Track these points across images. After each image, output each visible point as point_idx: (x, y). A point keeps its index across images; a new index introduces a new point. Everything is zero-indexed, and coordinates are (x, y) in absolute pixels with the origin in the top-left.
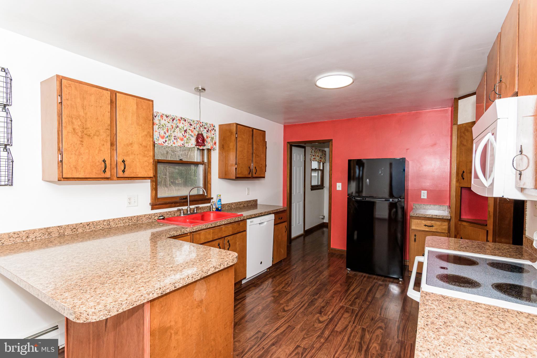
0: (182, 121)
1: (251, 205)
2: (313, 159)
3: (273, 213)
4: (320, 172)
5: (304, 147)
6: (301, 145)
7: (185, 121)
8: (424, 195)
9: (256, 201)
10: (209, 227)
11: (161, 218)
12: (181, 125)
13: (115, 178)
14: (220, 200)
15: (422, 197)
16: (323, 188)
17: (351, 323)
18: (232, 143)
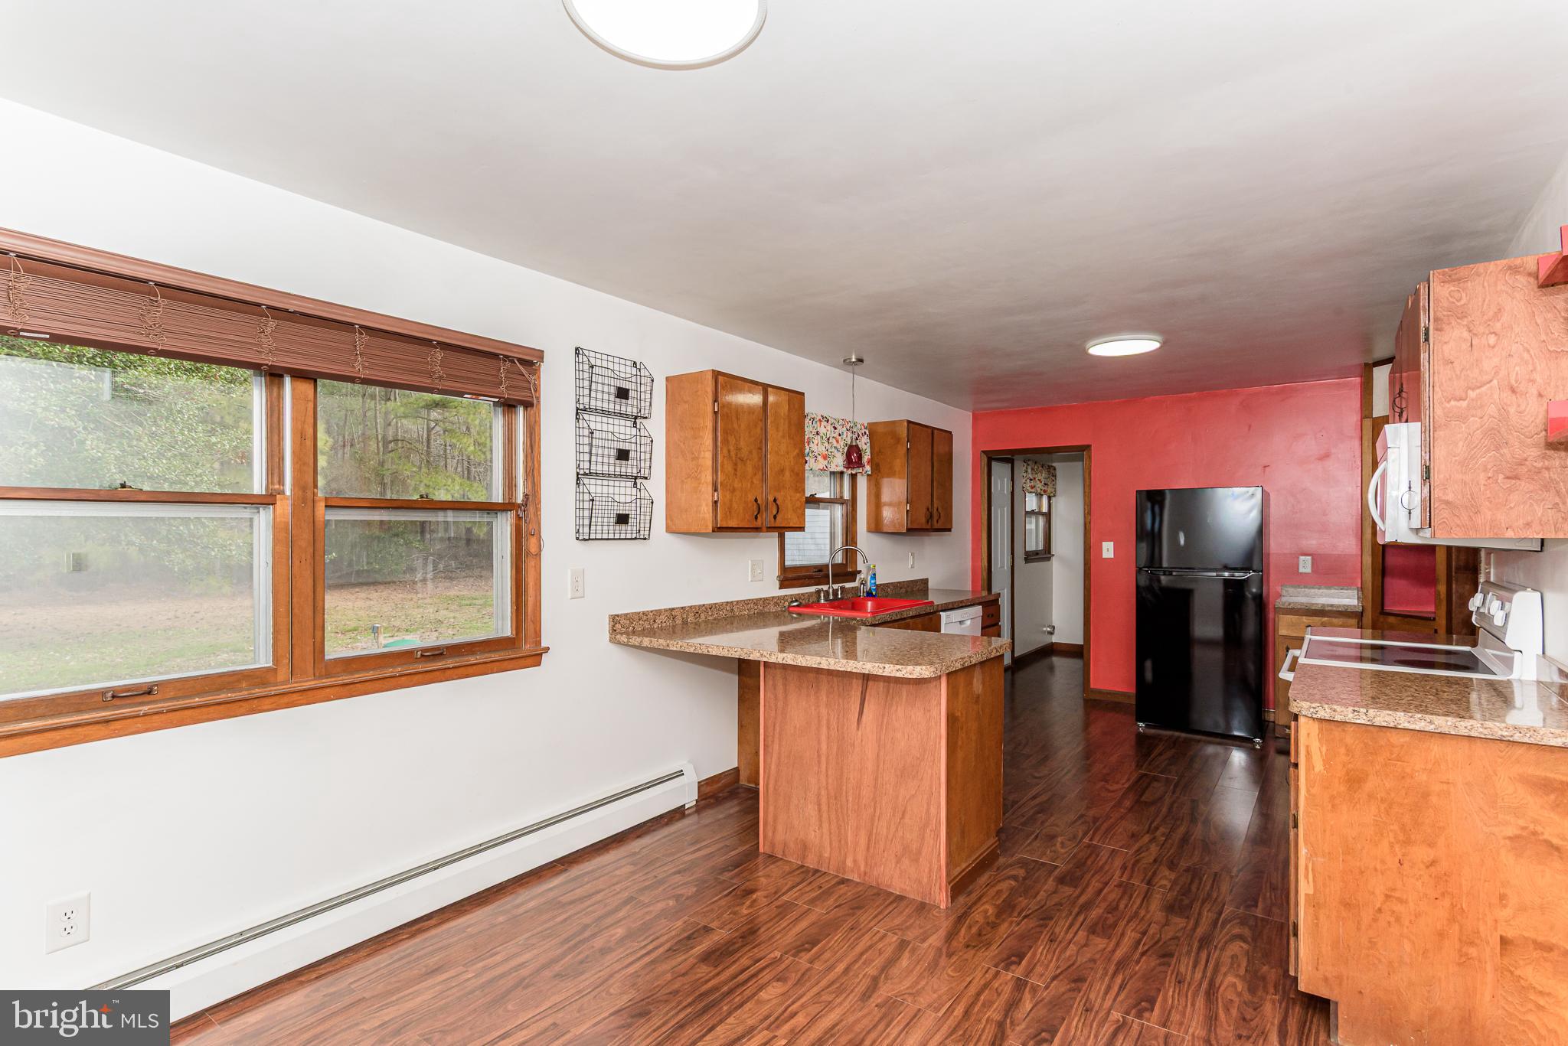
0: (824, 423)
1: (918, 590)
2: (1029, 488)
3: (979, 604)
4: (1041, 521)
5: (1011, 462)
6: (1007, 457)
7: (828, 421)
8: (1305, 565)
9: (925, 581)
11: (795, 604)
12: (822, 430)
13: (764, 529)
14: (875, 574)
15: (1301, 570)
16: (1049, 559)
17: (1169, 793)
18: (898, 460)
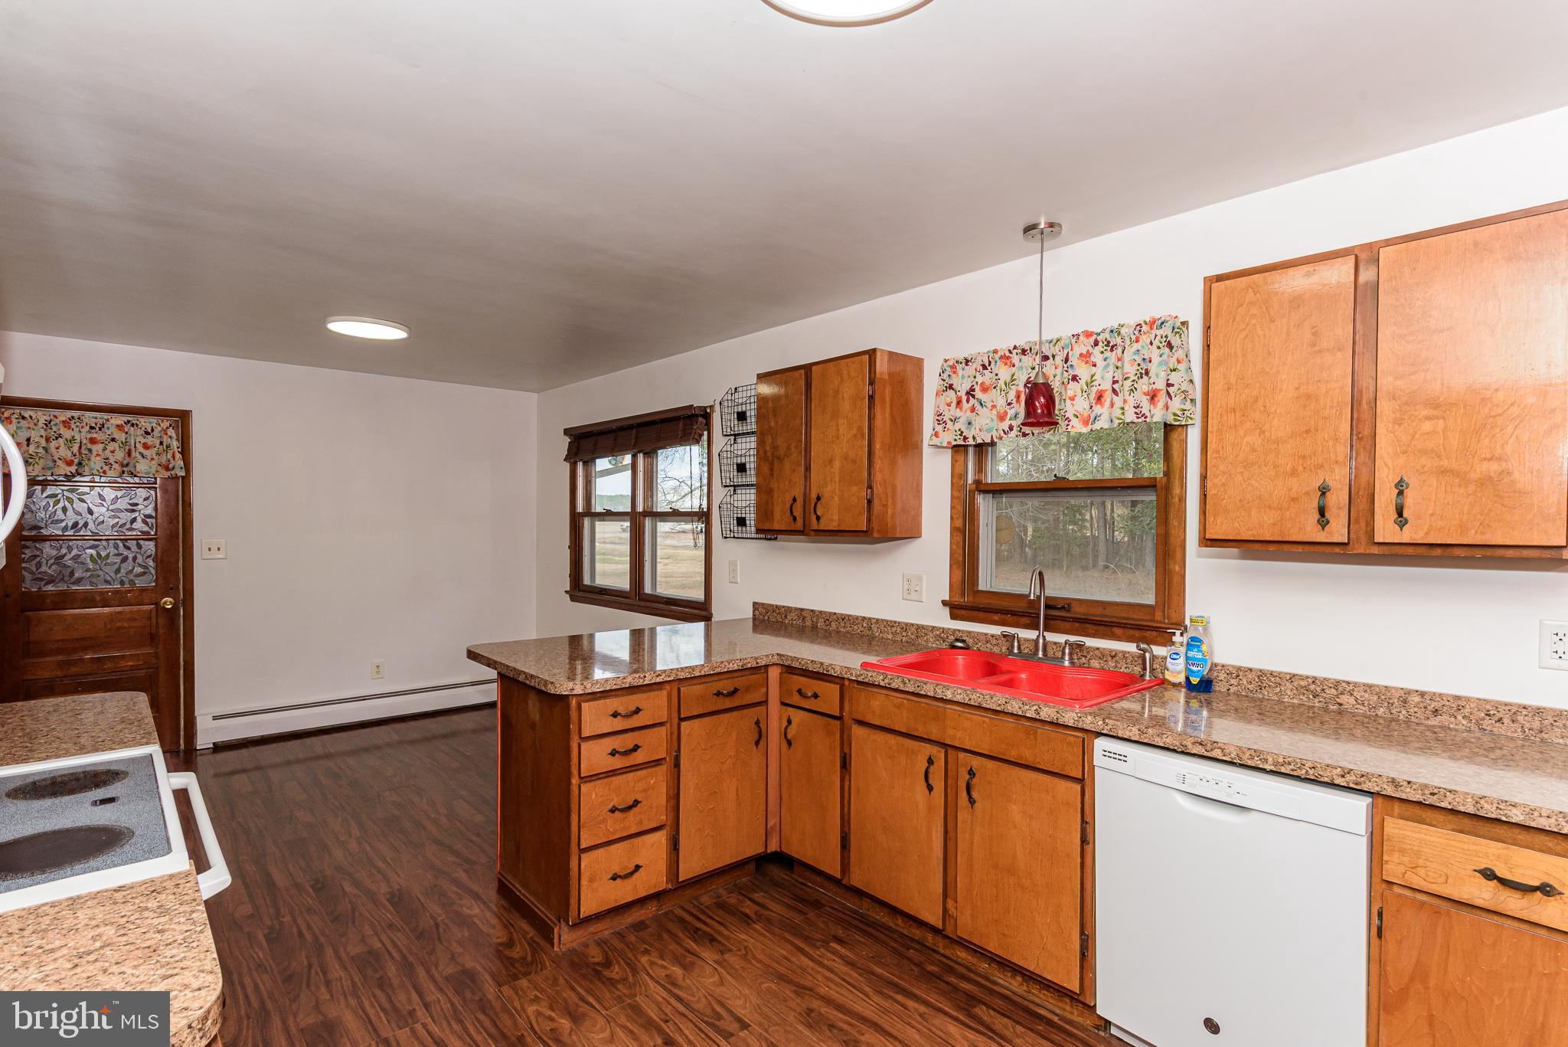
10: (894, 685)
11: (960, 645)
